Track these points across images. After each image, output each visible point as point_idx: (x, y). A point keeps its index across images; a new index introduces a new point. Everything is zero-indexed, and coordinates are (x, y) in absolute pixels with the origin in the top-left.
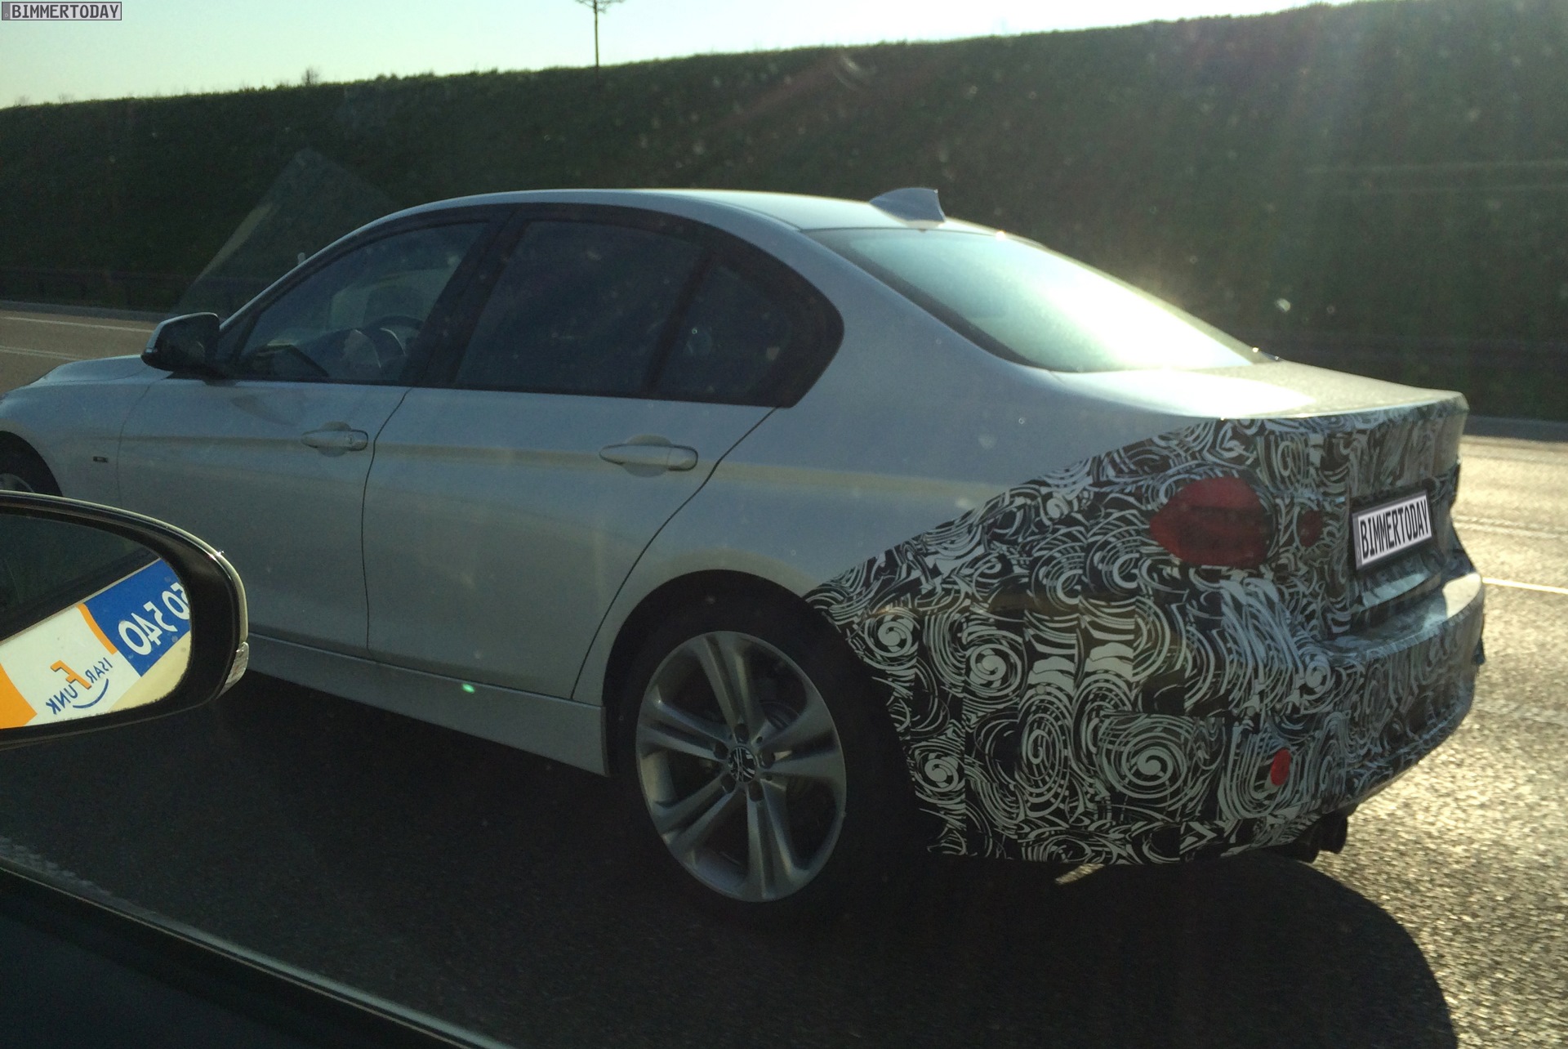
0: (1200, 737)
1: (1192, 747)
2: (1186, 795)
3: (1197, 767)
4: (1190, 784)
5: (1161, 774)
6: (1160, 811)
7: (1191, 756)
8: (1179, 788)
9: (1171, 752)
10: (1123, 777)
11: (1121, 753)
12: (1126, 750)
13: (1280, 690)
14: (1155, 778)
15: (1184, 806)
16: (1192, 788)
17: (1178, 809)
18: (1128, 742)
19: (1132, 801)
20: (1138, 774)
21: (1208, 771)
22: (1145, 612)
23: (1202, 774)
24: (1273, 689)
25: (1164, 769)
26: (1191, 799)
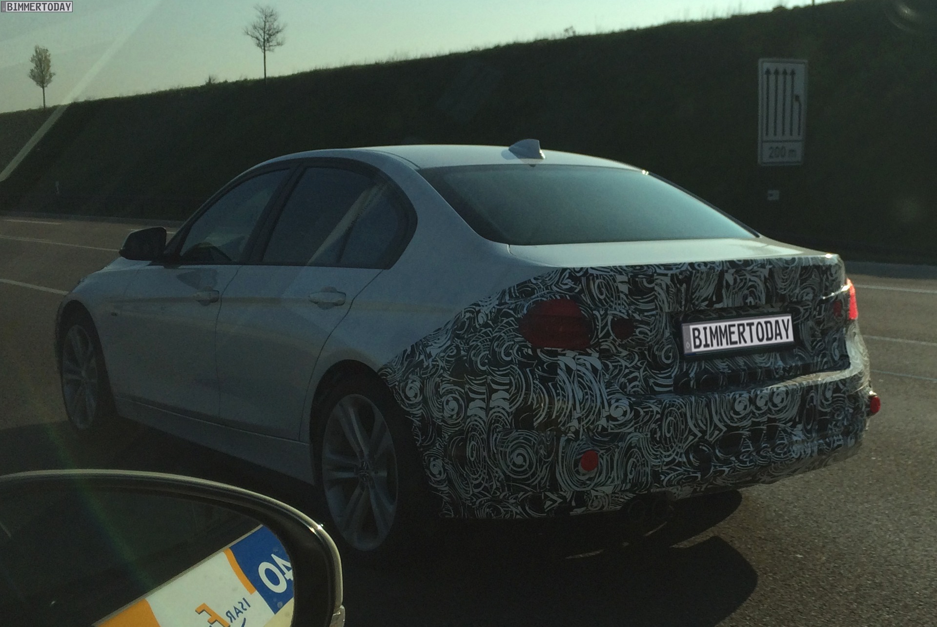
0: (541, 442)
1: (537, 448)
2: (539, 476)
3: (541, 460)
4: (539, 470)
5: (524, 464)
6: (528, 485)
7: (537, 453)
8: (534, 472)
9: (527, 451)
10: (508, 466)
11: (506, 452)
12: (508, 450)
13: (592, 417)
14: (522, 466)
15: (540, 482)
16: (541, 472)
17: (536, 484)
18: (509, 446)
19: (515, 480)
20: (514, 464)
21: (548, 462)
22: (514, 373)
23: (545, 464)
24: (586, 417)
25: (525, 461)
26: (542, 479)
